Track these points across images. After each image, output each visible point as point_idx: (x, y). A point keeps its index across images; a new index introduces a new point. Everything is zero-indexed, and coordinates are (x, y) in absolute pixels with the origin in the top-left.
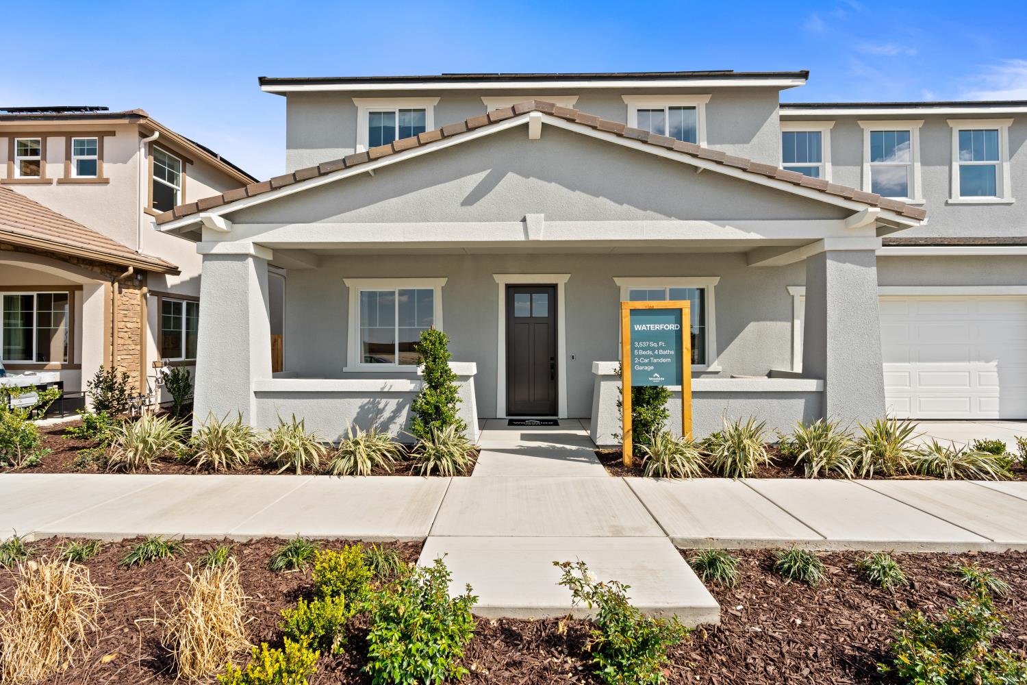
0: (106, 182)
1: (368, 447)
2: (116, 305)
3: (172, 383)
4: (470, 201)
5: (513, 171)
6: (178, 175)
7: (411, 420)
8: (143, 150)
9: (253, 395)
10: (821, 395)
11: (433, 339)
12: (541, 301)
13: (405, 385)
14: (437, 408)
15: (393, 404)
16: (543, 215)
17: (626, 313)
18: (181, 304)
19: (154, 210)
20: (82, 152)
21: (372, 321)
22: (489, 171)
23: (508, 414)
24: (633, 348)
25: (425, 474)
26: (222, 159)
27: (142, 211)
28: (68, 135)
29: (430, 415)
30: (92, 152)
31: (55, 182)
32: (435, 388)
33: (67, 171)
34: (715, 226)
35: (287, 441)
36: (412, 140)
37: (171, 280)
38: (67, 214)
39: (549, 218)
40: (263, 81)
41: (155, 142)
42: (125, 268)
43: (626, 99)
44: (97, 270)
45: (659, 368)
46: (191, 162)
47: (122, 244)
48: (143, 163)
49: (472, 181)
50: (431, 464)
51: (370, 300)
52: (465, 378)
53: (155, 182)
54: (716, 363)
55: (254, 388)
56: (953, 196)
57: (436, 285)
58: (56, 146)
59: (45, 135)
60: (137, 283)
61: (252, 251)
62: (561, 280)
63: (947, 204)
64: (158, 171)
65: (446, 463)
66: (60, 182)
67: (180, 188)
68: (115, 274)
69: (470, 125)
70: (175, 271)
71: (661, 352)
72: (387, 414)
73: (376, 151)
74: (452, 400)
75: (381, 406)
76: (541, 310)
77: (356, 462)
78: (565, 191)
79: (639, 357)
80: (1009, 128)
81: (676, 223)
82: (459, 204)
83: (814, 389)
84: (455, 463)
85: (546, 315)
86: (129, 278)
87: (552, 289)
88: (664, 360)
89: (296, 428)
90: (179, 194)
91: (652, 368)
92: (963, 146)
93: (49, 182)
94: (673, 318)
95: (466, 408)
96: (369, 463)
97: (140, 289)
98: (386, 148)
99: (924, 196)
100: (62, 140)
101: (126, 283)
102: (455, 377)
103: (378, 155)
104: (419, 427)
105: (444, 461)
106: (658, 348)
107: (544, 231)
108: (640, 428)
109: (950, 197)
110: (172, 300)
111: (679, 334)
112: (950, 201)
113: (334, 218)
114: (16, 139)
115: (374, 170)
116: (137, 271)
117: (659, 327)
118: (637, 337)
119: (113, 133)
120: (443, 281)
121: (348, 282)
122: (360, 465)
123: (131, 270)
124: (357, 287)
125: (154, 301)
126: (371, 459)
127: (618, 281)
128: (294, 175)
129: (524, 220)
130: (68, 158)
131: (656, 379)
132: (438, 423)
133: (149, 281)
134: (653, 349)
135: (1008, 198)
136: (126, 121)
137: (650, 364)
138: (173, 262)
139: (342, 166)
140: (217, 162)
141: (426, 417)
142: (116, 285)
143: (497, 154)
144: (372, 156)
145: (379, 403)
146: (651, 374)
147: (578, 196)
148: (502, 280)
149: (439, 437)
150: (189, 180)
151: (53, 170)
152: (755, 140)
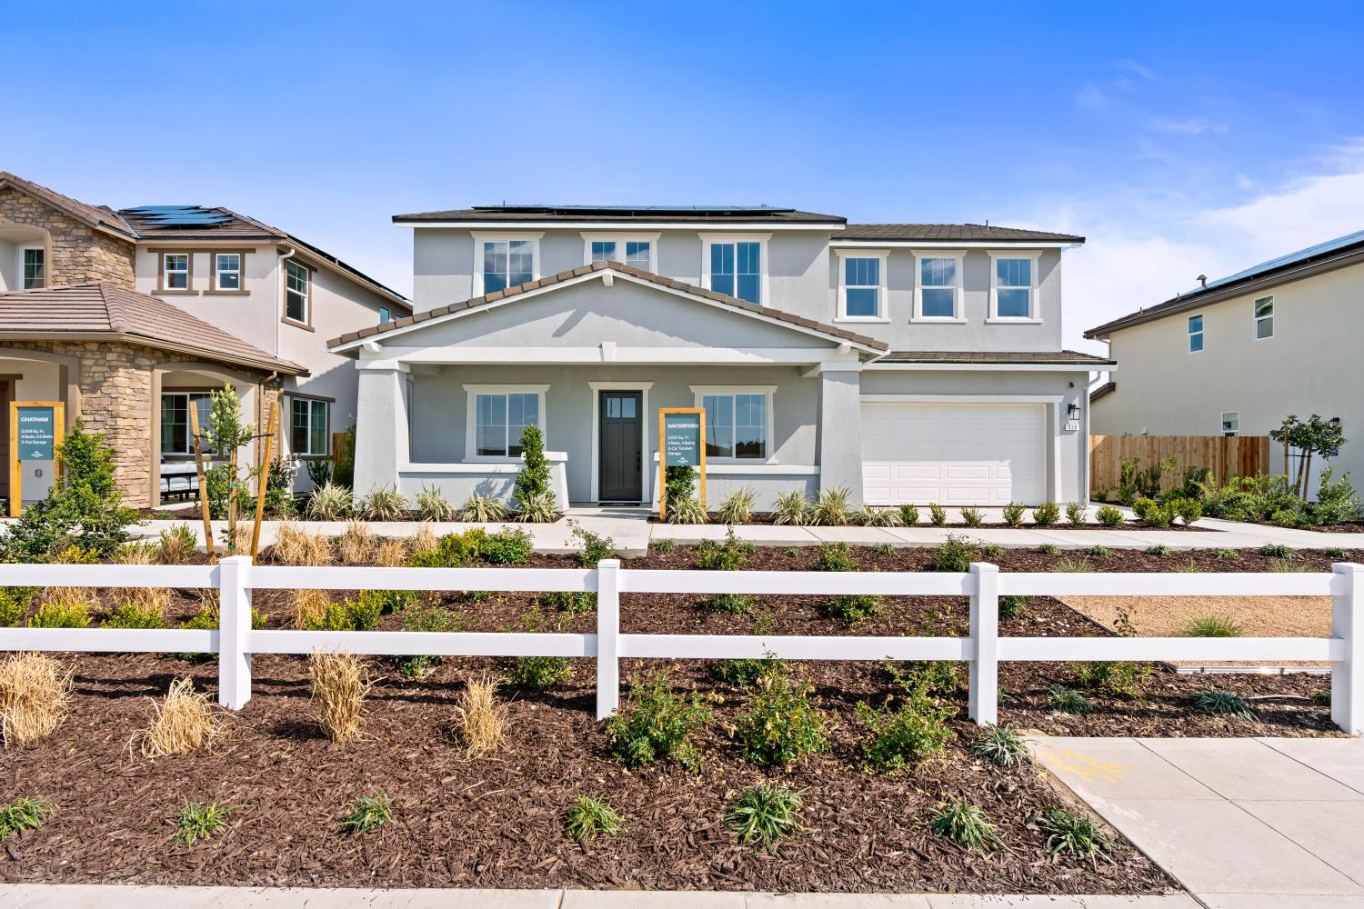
0: (248, 294)
1: (485, 506)
2: (262, 404)
3: (315, 472)
4: (559, 333)
5: (593, 311)
6: (304, 284)
7: (516, 491)
8: (280, 266)
9: (398, 475)
10: (818, 477)
11: (531, 433)
12: (629, 403)
13: (513, 468)
14: (533, 481)
15: (501, 482)
16: (614, 343)
17: (662, 416)
18: (307, 403)
19: (288, 318)
20: (224, 267)
21: (486, 420)
22: (573, 311)
23: (601, 498)
24: (667, 440)
25: (523, 522)
26: (341, 264)
27: (280, 320)
28: (213, 251)
29: (529, 486)
30: (234, 267)
31: (201, 293)
32: (533, 468)
33: (212, 284)
34: (738, 353)
35: (429, 500)
36: (518, 288)
37: (300, 381)
38: (212, 323)
39: (619, 345)
40: (396, 219)
41: (292, 258)
42: (270, 373)
43: (701, 236)
44: (249, 374)
45: (685, 454)
46: (316, 270)
47: (262, 349)
48: (280, 275)
49: (563, 317)
50: (527, 516)
51: (485, 402)
52: (557, 463)
53: (289, 293)
54: (774, 457)
55: (399, 470)
56: (991, 316)
57: (541, 390)
58: (201, 262)
59: (192, 251)
60: (276, 385)
61: (397, 367)
62: (645, 387)
63: (985, 323)
64: (291, 283)
65: (537, 515)
66: (206, 293)
67: (307, 296)
68: (260, 377)
69: (560, 278)
70: (305, 373)
71: (686, 443)
72: (497, 491)
73: (490, 296)
74: (545, 477)
75: (493, 485)
76: (629, 413)
77: (477, 513)
78: (630, 326)
79: (671, 446)
80: (1040, 259)
81: (710, 350)
82: (550, 336)
83: (812, 473)
84: (543, 515)
85: (634, 416)
86: (271, 381)
87: (637, 395)
88: (688, 449)
89: (434, 494)
90: (306, 301)
91: (679, 454)
92: (1001, 273)
93: (196, 293)
94: (694, 420)
95: (557, 482)
96: (486, 516)
97: (278, 390)
98: (499, 294)
99: (966, 316)
100: (208, 255)
101: (268, 386)
102: (547, 462)
103: (492, 299)
104: (521, 493)
105: (536, 514)
106: (684, 440)
107: (615, 354)
108: (672, 494)
109: (989, 317)
110: (301, 400)
111: (698, 431)
112: (988, 321)
113: (462, 343)
114: (165, 255)
115: (490, 309)
116: (280, 375)
117: (685, 426)
118: (669, 432)
119: (253, 251)
120: (546, 387)
121: (466, 387)
122: (480, 516)
123: (275, 373)
124: (474, 392)
125: (287, 400)
126: (488, 513)
127: (693, 388)
128: (430, 312)
129: (601, 347)
130: (213, 273)
131: (683, 462)
132: (534, 492)
133: (285, 384)
134: (681, 441)
135: (1037, 319)
136: (268, 242)
137: (678, 451)
138: (304, 366)
139: (466, 306)
140: (336, 266)
141: (526, 488)
142: (262, 387)
143: (581, 297)
144: (488, 300)
145: (491, 483)
146: (679, 457)
147: (640, 330)
148: (596, 387)
149: (534, 501)
150: (313, 286)
151: (200, 282)
152: (808, 272)
